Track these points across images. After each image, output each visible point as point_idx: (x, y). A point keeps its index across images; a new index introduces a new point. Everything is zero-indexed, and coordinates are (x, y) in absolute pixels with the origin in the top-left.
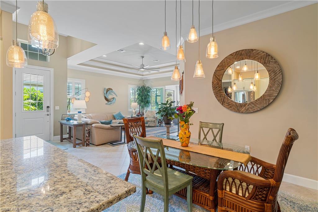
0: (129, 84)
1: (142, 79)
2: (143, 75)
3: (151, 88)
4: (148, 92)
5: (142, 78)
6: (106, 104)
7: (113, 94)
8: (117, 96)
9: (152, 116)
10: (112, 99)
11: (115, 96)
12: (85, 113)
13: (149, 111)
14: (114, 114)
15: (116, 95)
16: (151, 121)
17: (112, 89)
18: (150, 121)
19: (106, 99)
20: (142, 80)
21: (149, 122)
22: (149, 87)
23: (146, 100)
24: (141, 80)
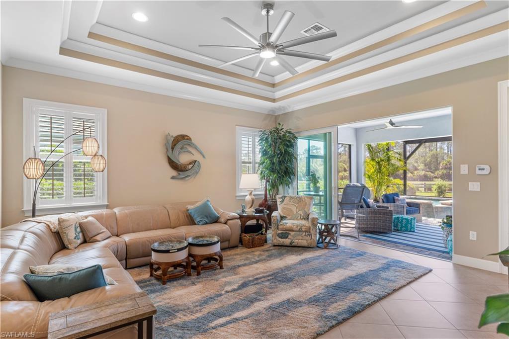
0: (236, 125)
1: (271, 113)
2: (274, 100)
3: (296, 135)
4: (288, 146)
5: (273, 110)
6: (173, 178)
7: (193, 151)
8: (204, 157)
9: (300, 212)
10: (190, 163)
11: (197, 157)
12: (106, 203)
13: (291, 198)
14: (190, 207)
15: (201, 153)
16: (299, 231)
17: (190, 139)
18: (295, 228)
19: (174, 165)
20: (272, 115)
21: (292, 233)
22: (290, 133)
23: (283, 167)
24: (269, 115)
